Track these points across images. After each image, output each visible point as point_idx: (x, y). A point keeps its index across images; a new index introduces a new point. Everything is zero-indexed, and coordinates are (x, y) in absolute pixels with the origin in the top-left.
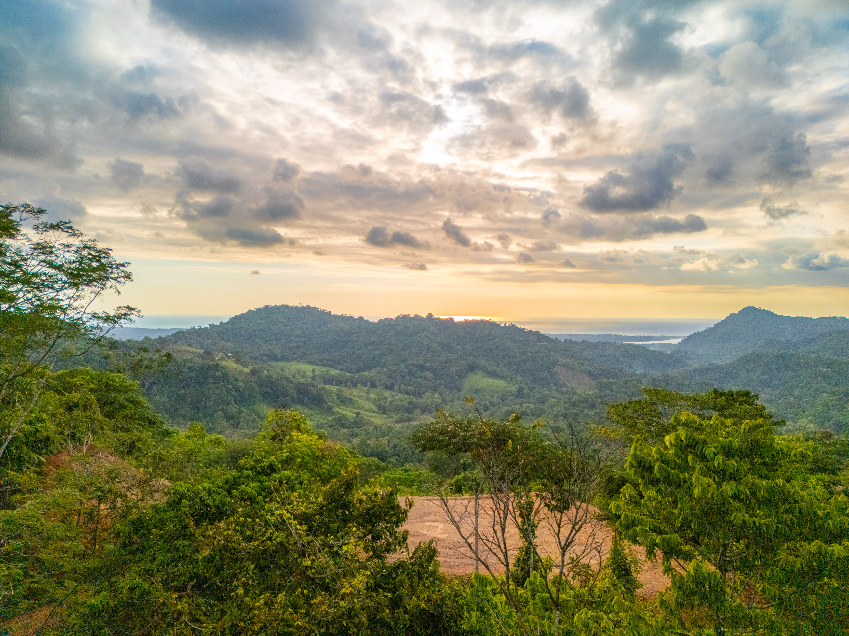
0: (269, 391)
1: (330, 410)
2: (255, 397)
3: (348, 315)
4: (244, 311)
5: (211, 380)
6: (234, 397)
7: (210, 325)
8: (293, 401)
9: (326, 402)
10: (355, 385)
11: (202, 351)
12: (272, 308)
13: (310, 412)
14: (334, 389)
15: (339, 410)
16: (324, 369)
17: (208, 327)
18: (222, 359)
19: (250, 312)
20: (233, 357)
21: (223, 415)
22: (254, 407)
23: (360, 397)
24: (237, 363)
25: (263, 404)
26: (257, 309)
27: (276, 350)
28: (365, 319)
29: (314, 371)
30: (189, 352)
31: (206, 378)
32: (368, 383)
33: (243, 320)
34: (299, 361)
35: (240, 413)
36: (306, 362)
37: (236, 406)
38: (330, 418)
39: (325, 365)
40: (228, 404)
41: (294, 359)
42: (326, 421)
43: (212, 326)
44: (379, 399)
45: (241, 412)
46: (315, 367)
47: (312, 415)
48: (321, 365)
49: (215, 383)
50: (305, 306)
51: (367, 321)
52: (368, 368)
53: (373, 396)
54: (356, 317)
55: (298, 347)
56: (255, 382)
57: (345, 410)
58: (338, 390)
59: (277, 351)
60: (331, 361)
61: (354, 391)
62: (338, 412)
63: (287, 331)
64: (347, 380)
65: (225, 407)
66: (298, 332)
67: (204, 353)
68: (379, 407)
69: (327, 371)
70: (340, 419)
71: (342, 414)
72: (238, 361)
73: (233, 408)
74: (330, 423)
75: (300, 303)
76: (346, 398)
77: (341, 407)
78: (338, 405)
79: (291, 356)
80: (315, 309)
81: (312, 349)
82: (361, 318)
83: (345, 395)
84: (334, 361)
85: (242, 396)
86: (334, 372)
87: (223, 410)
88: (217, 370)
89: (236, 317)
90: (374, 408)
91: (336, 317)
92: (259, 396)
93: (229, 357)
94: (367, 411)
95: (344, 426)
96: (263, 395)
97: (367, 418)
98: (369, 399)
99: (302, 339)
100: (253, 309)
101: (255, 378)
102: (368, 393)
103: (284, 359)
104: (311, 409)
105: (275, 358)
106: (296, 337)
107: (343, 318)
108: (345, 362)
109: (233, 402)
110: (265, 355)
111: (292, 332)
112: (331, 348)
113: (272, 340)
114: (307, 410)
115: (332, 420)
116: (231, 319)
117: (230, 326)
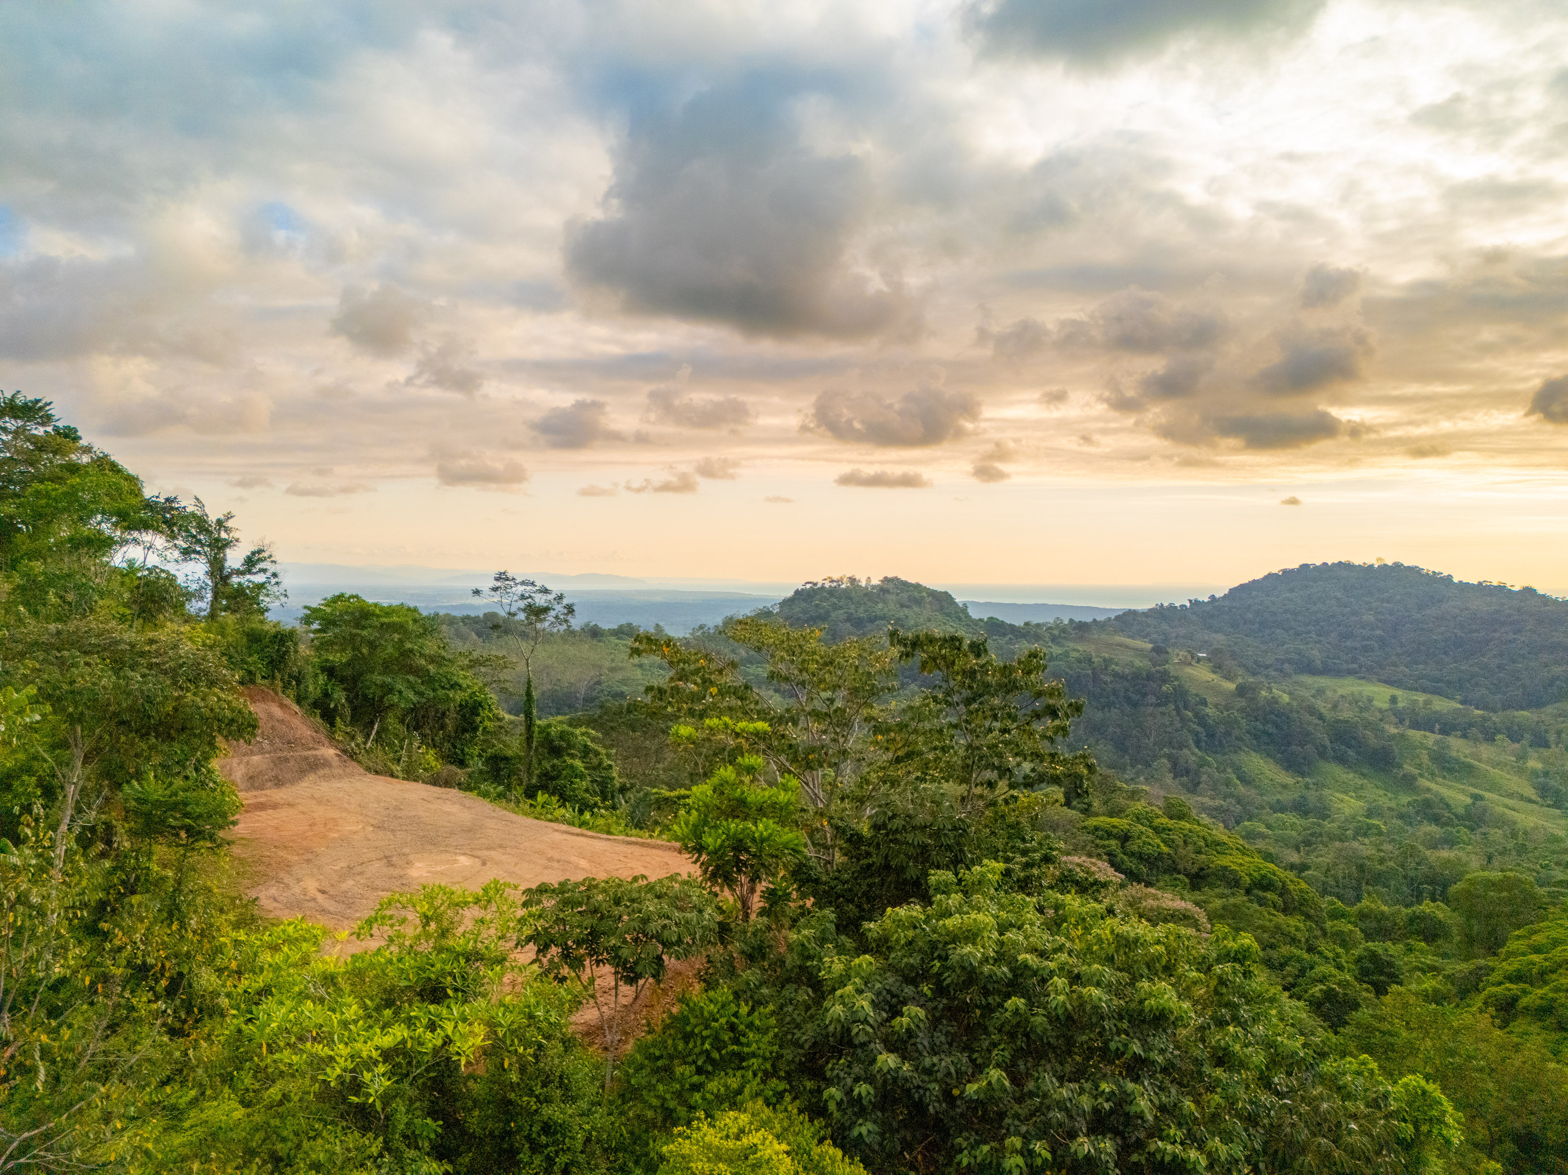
0: (1270, 728)
1: (1408, 783)
2: (1239, 739)
3: (1495, 584)
4: (1259, 576)
5: (1151, 699)
6: (1197, 734)
7: (1190, 601)
8: (1322, 754)
9: (1400, 766)
10: (1490, 738)
11: (1150, 646)
12: (1316, 568)
13: (1360, 782)
14: (1431, 739)
15: (1433, 786)
16: (1421, 698)
17: (1188, 605)
18: (1185, 663)
19: (1270, 576)
20: (1209, 660)
21: (1169, 766)
22: (1234, 757)
23: (1496, 765)
24: (1215, 672)
25: (1253, 754)
26: (1285, 571)
27: (1315, 652)
28: (1541, 592)
29: (1394, 700)
30: (1127, 647)
31: (1144, 695)
32: (1527, 736)
33: (1254, 593)
34: (1364, 678)
35: (1202, 766)
36: (1380, 681)
37: (1197, 750)
38: (1405, 799)
39: (1424, 690)
40: (1182, 746)
41: (1351, 672)
42: (1393, 804)
43: (1195, 603)
44: (1546, 774)
45: (1203, 764)
46: (1398, 693)
47: (1362, 787)
48: (1416, 690)
49: (1158, 705)
50: (1390, 564)
51: (1544, 596)
52: (1535, 703)
53: (1534, 764)
54: (1517, 588)
55: (1366, 649)
56: (1242, 710)
57: (1450, 787)
58: (1436, 743)
59: (1316, 654)
60: (1439, 681)
61: (1486, 751)
62: (1429, 790)
63: (1343, 615)
64: (1471, 725)
65: (1174, 751)
66: (1369, 618)
67: (1153, 649)
68: (1543, 790)
69: (1427, 703)
70: (1427, 804)
71: (1437, 794)
72: (1217, 668)
73: (1191, 755)
74: (1404, 810)
75: (1378, 559)
76: (1457, 761)
77: (1440, 780)
78: (1433, 774)
79: (1345, 666)
80: (1414, 571)
81: (1398, 655)
82: (1529, 592)
83: (1454, 754)
84: (1449, 683)
85: (1211, 736)
86: (1441, 705)
87: (1169, 757)
88: (1164, 681)
89: (1242, 587)
90: (1530, 792)
91: (1464, 587)
92: (1247, 737)
93: (1199, 660)
94: (1511, 796)
95: (1436, 819)
96: (1256, 737)
97: (1500, 809)
98: (1520, 771)
99: (1378, 632)
100: (1275, 570)
101: (1242, 703)
102: (1522, 757)
103: (1326, 671)
104: (1364, 775)
105: (1311, 669)
106: (1363, 628)
107: (1482, 589)
108: (1477, 685)
109: (1191, 742)
110: (1289, 661)
111: (1354, 618)
112: (1445, 653)
113: (1309, 632)
114: (1351, 776)
115: (1409, 804)
116: (1231, 591)
117: (1227, 603)
